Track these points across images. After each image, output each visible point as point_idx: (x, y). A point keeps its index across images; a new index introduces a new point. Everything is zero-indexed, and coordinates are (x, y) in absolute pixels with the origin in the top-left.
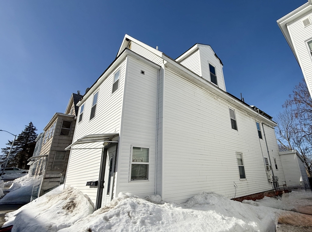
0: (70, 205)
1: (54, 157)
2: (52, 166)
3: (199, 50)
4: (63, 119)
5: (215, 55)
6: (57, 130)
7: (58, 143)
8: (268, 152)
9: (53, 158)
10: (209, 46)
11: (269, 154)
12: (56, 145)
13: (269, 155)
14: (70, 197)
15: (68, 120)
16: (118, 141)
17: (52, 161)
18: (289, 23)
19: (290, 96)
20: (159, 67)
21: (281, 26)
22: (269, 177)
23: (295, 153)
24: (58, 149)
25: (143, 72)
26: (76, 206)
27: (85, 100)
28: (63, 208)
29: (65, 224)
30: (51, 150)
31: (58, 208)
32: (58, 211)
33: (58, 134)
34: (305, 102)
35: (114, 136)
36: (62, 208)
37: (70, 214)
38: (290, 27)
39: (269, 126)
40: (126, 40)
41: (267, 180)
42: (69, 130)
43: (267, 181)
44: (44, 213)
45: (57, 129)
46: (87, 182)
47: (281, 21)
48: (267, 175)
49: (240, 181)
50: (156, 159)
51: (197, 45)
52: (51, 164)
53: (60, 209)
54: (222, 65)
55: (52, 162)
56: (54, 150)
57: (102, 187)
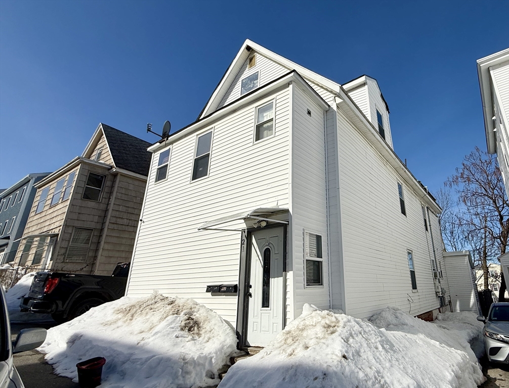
0: (191, 324)
1: (70, 239)
2: (65, 256)
3: (366, 86)
4: (89, 170)
5: (382, 96)
6: (79, 188)
7: (79, 213)
8: (434, 251)
9: (69, 241)
10: (375, 81)
11: (434, 254)
12: (75, 216)
13: (435, 256)
14: (184, 311)
15: (100, 172)
16: (288, 222)
17: (66, 246)
18: (493, 67)
19: (457, 169)
20: (327, 107)
21: (482, 69)
22: (438, 288)
23: (466, 255)
24: (78, 224)
25: (309, 113)
26: (201, 325)
27: (172, 143)
28: (182, 329)
29: (204, 354)
30: (66, 225)
31: (173, 328)
32: (176, 334)
33: (79, 196)
34: (477, 181)
35: (272, 212)
36: (179, 329)
37: (198, 339)
38: (494, 72)
39: (433, 213)
40: (246, 48)
41: (435, 292)
42: (100, 190)
43: (435, 295)
44: (152, 336)
45: (77, 186)
46: (208, 286)
47: (484, 62)
48: (435, 286)
49: (412, 294)
50: (329, 253)
51: (364, 77)
52: (63, 251)
53: (177, 330)
54: (389, 112)
55: (67, 248)
56: (70, 226)
57: (247, 295)
